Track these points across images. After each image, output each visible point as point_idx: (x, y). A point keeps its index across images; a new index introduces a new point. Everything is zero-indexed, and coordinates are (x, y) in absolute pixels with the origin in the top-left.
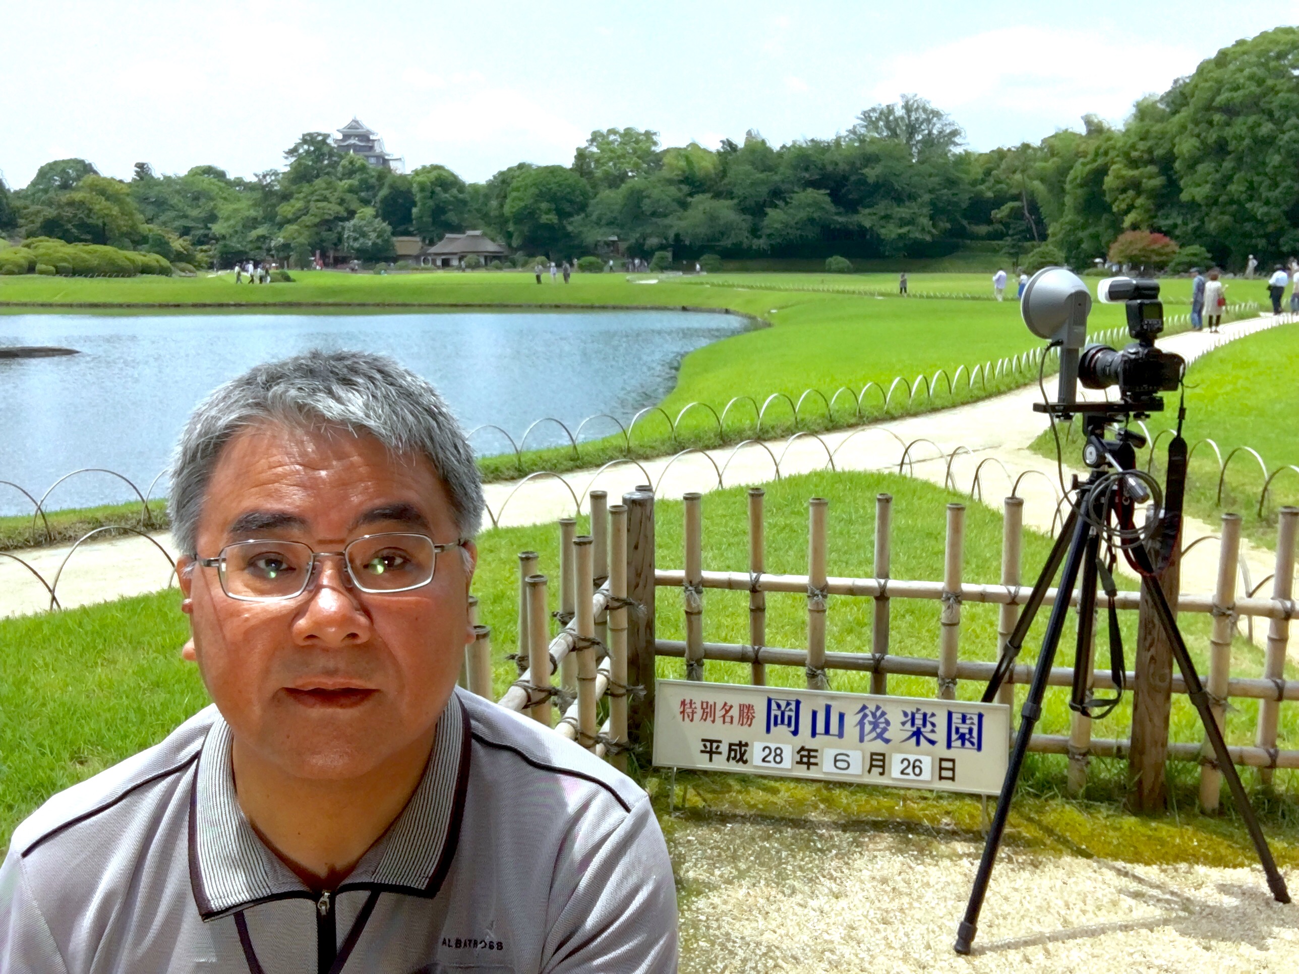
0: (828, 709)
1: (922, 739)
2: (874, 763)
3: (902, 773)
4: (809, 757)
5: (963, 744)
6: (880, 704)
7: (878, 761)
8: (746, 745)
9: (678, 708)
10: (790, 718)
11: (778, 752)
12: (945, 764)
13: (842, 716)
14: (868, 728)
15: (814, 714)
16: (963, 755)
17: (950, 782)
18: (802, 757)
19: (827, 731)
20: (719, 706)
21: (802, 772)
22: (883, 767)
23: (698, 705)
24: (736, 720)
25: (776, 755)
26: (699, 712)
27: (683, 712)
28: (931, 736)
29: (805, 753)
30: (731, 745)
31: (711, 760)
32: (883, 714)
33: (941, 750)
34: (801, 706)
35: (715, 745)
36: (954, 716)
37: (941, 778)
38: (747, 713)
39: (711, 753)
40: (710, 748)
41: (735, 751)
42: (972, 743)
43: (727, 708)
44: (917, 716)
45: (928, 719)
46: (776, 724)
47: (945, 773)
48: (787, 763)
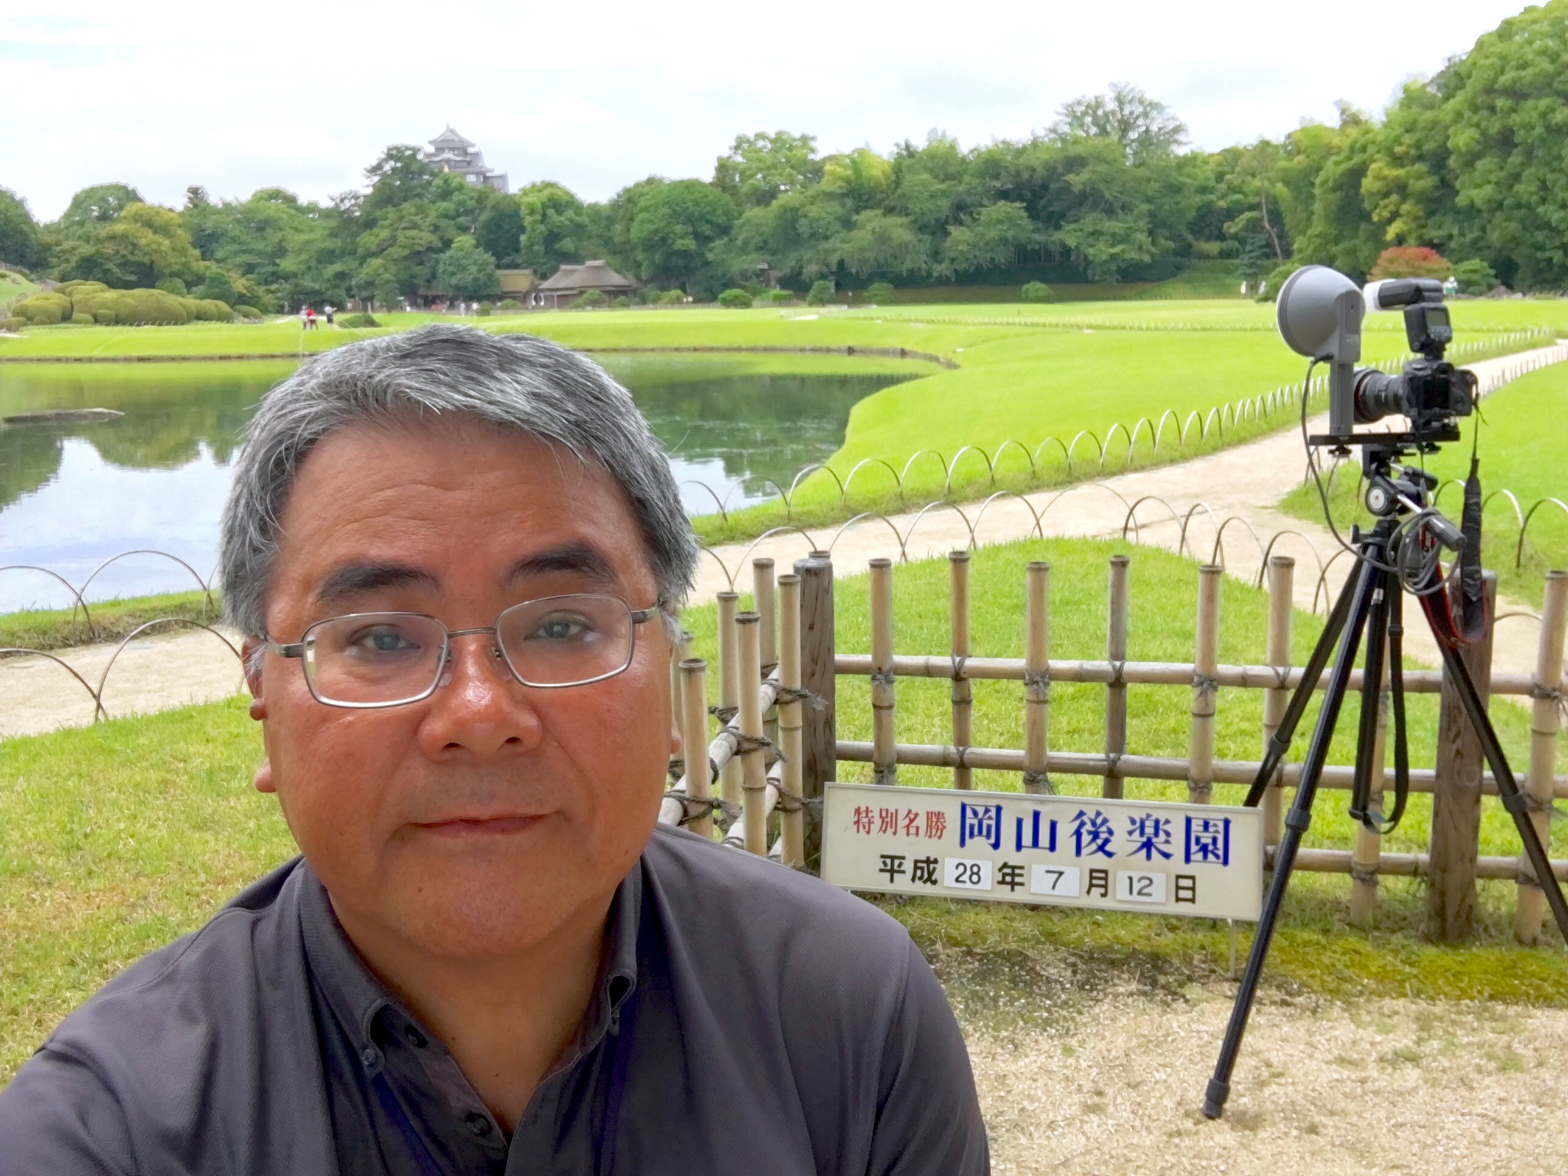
0: (1036, 815)
1: (1154, 852)
2: (1095, 882)
3: (1130, 893)
4: (1013, 875)
5: (1205, 857)
6: (1101, 809)
7: (1099, 880)
8: (936, 861)
9: (851, 818)
10: (989, 827)
11: (975, 869)
12: (1183, 883)
13: (1053, 826)
14: (1086, 838)
15: (1019, 822)
16: (1205, 870)
17: (1189, 904)
18: (1004, 875)
19: (1035, 843)
20: (902, 814)
21: (1005, 894)
22: (1105, 887)
23: (876, 814)
24: (922, 831)
25: (973, 873)
26: (878, 822)
27: (857, 823)
28: (1164, 847)
29: (1007, 870)
30: (916, 862)
31: (892, 880)
32: (1105, 821)
33: (1178, 864)
34: (1003, 813)
35: (897, 862)
36: (1194, 823)
37: (1178, 899)
38: (936, 822)
39: (892, 872)
40: (891, 865)
41: (922, 869)
42: (1217, 856)
43: (912, 817)
44: (1147, 823)
45: (1161, 826)
46: (972, 835)
47: (1183, 894)
48: (986, 883)
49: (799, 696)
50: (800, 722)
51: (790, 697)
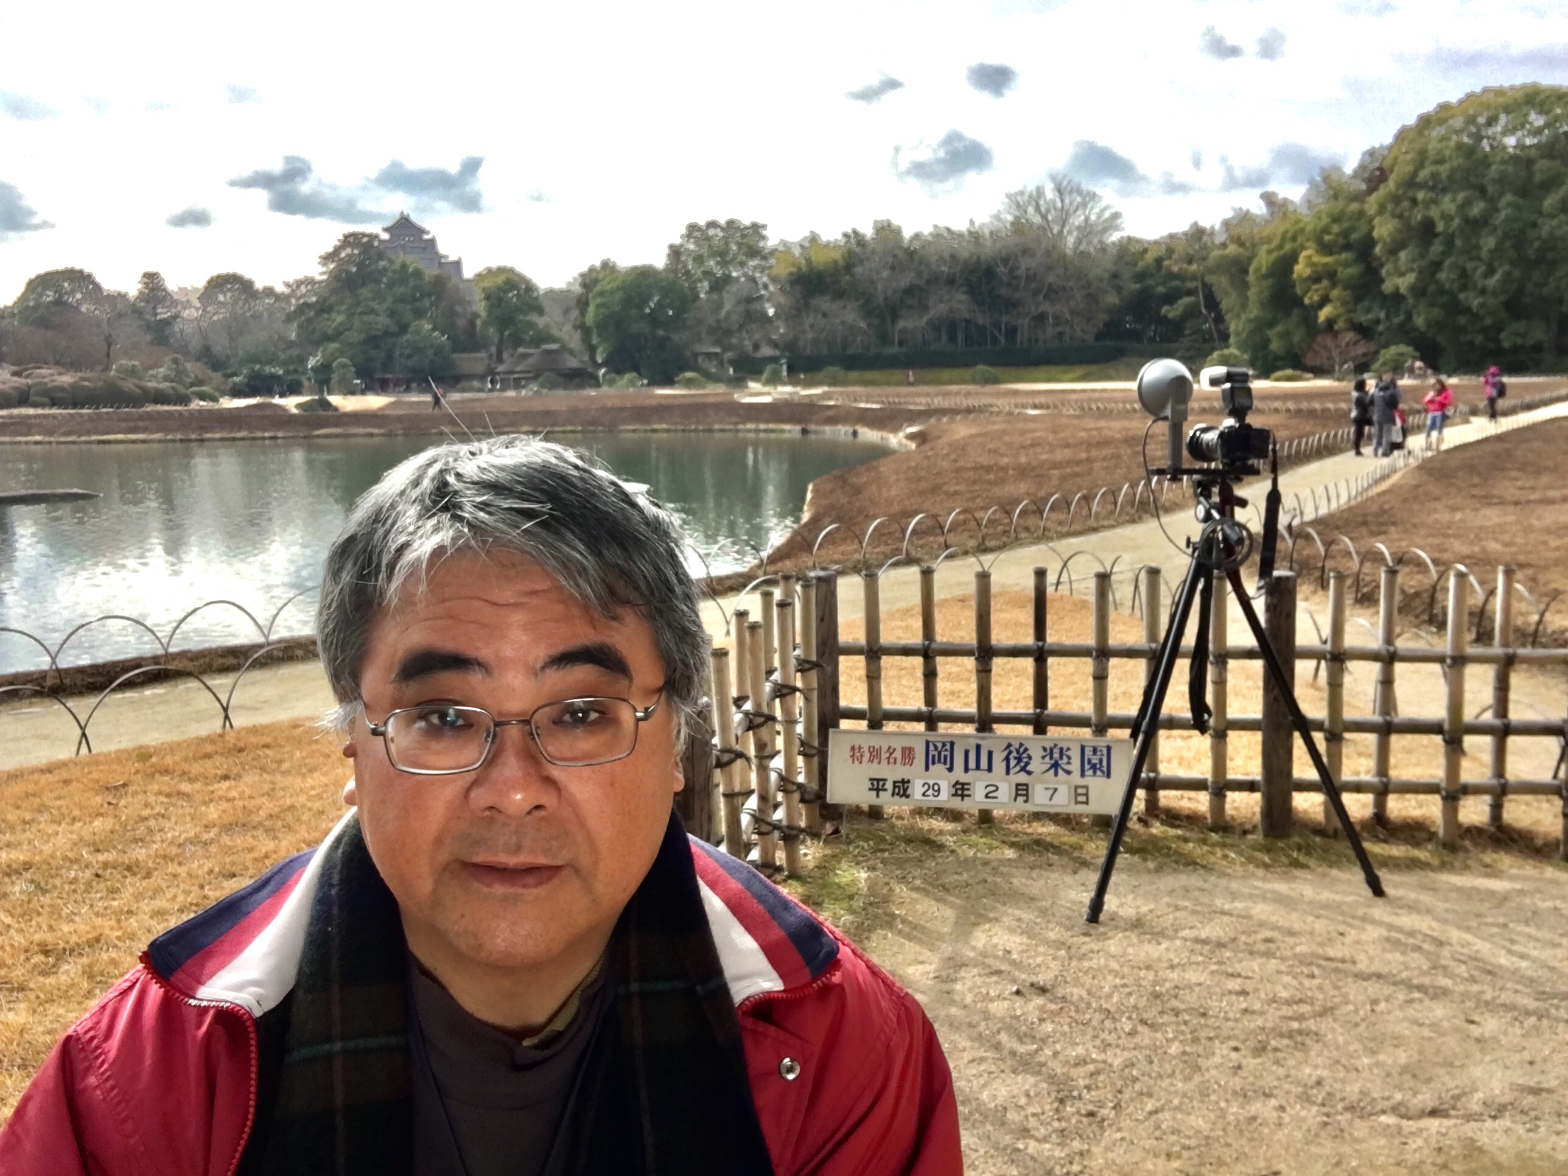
0: (978, 747)
1: (1060, 771)
2: (1019, 792)
4: (963, 789)
5: (1095, 773)
6: (1023, 742)
7: (1022, 791)
9: (848, 752)
13: (990, 754)
14: (1013, 762)
15: (967, 753)
16: (1095, 783)
17: (1084, 806)
19: (978, 767)
20: (884, 749)
21: (957, 803)
22: (1027, 795)
23: (866, 749)
24: (899, 760)
25: (934, 790)
26: (867, 755)
27: (853, 756)
28: (1067, 767)
29: (960, 786)
32: (1026, 750)
34: (955, 746)
36: (1087, 750)
38: (908, 754)
39: (878, 790)
40: (877, 786)
42: (1102, 772)
43: (891, 751)
44: (1055, 750)
45: (1064, 752)
46: (933, 763)
48: (944, 795)
49: (816, 665)
50: (815, 685)
51: (807, 666)
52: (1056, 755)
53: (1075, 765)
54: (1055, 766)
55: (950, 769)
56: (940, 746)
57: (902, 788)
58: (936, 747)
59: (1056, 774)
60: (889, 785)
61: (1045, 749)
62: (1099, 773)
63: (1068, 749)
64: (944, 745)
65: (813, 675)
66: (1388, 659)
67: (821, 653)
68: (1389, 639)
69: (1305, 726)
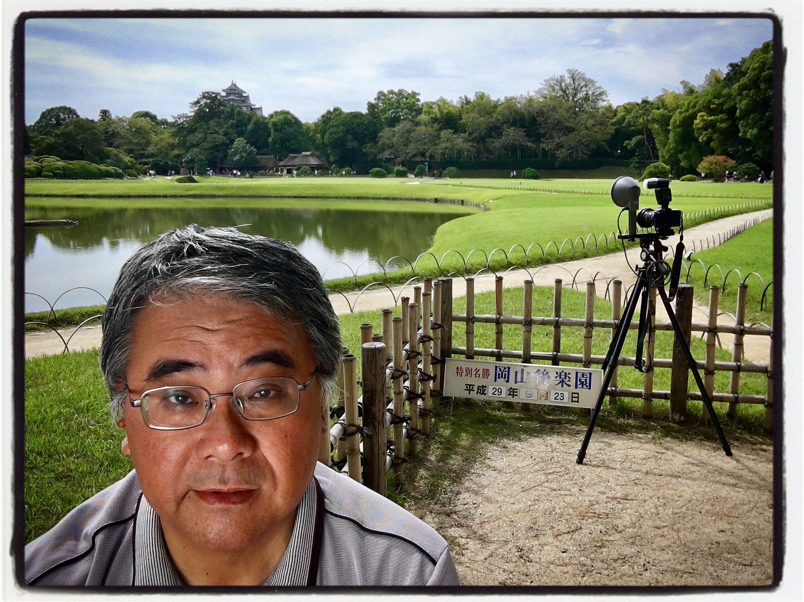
0: (523, 370)
1: (564, 384)
2: (543, 395)
3: (555, 399)
4: (513, 392)
5: (582, 386)
6: (546, 369)
8: (486, 387)
10: (505, 374)
11: (500, 390)
12: (574, 395)
15: (516, 373)
16: (583, 392)
17: (577, 403)
18: (510, 392)
19: (522, 381)
20: (473, 370)
21: (510, 399)
22: (547, 396)
23: (464, 370)
24: (481, 376)
25: (499, 392)
26: (465, 372)
27: (457, 372)
28: (568, 383)
29: (511, 390)
30: (478, 387)
31: (469, 393)
32: (547, 373)
33: (573, 389)
34: (511, 370)
35: (471, 387)
36: (579, 374)
37: (572, 401)
38: (486, 373)
39: (470, 390)
40: (469, 388)
41: (481, 389)
42: (587, 386)
43: (477, 371)
44: (562, 374)
45: (568, 376)
46: (499, 378)
47: (574, 399)
48: (504, 395)
49: (440, 326)
50: (440, 336)
51: (437, 326)
52: (563, 377)
53: (573, 382)
54: (562, 382)
55: (507, 381)
56: (502, 369)
57: (482, 390)
58: (500, 370)
59: (562, 386)
60: (475, 388)
61: (557, 373)
62: (585, 386)
63: (569, 374)
64: (505, 369)
65: (439, 331)
66: (740, 333)
67: (443, 320)
68: (741, 322)
69: (694, 366)
